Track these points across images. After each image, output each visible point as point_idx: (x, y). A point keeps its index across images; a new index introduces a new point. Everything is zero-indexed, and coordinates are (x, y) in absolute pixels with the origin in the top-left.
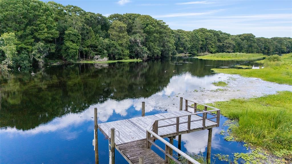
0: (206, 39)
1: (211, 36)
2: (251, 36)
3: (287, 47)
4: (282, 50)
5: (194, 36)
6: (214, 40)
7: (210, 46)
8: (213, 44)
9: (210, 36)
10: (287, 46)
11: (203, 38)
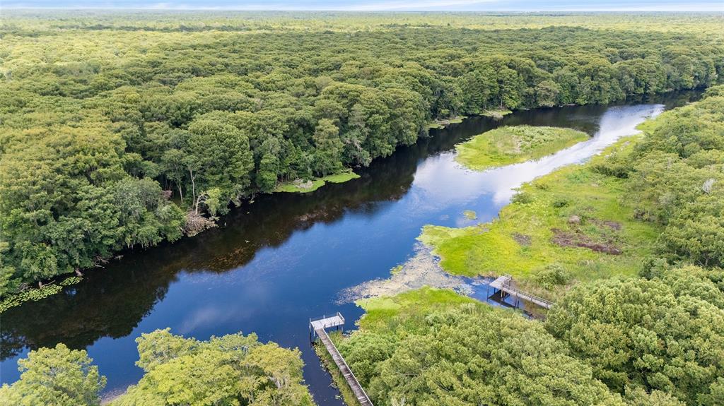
0: (500, 82)
1: (510, 76)
2: (601, 68)
3: (696, 77)
4: (683, 84)
5: (475, 80)
6: (516, 84)
7: (507, 97)
8: (514, 92)
9: (508, 77)
10: (697, 74)
11: (494, 82)
